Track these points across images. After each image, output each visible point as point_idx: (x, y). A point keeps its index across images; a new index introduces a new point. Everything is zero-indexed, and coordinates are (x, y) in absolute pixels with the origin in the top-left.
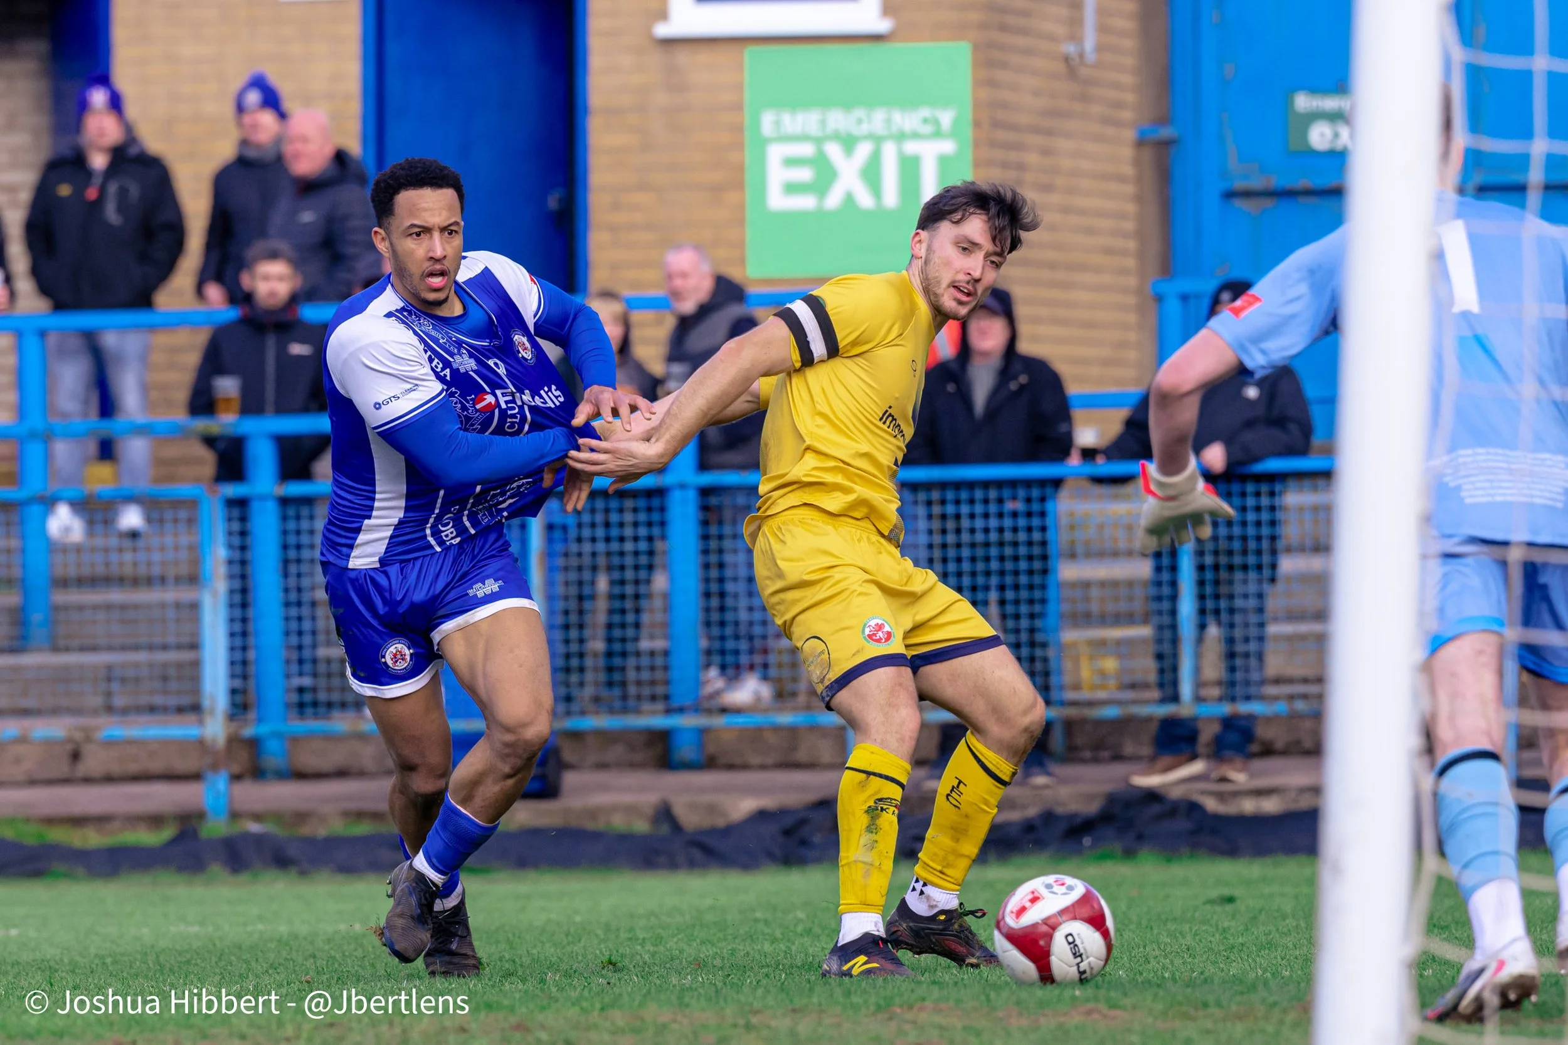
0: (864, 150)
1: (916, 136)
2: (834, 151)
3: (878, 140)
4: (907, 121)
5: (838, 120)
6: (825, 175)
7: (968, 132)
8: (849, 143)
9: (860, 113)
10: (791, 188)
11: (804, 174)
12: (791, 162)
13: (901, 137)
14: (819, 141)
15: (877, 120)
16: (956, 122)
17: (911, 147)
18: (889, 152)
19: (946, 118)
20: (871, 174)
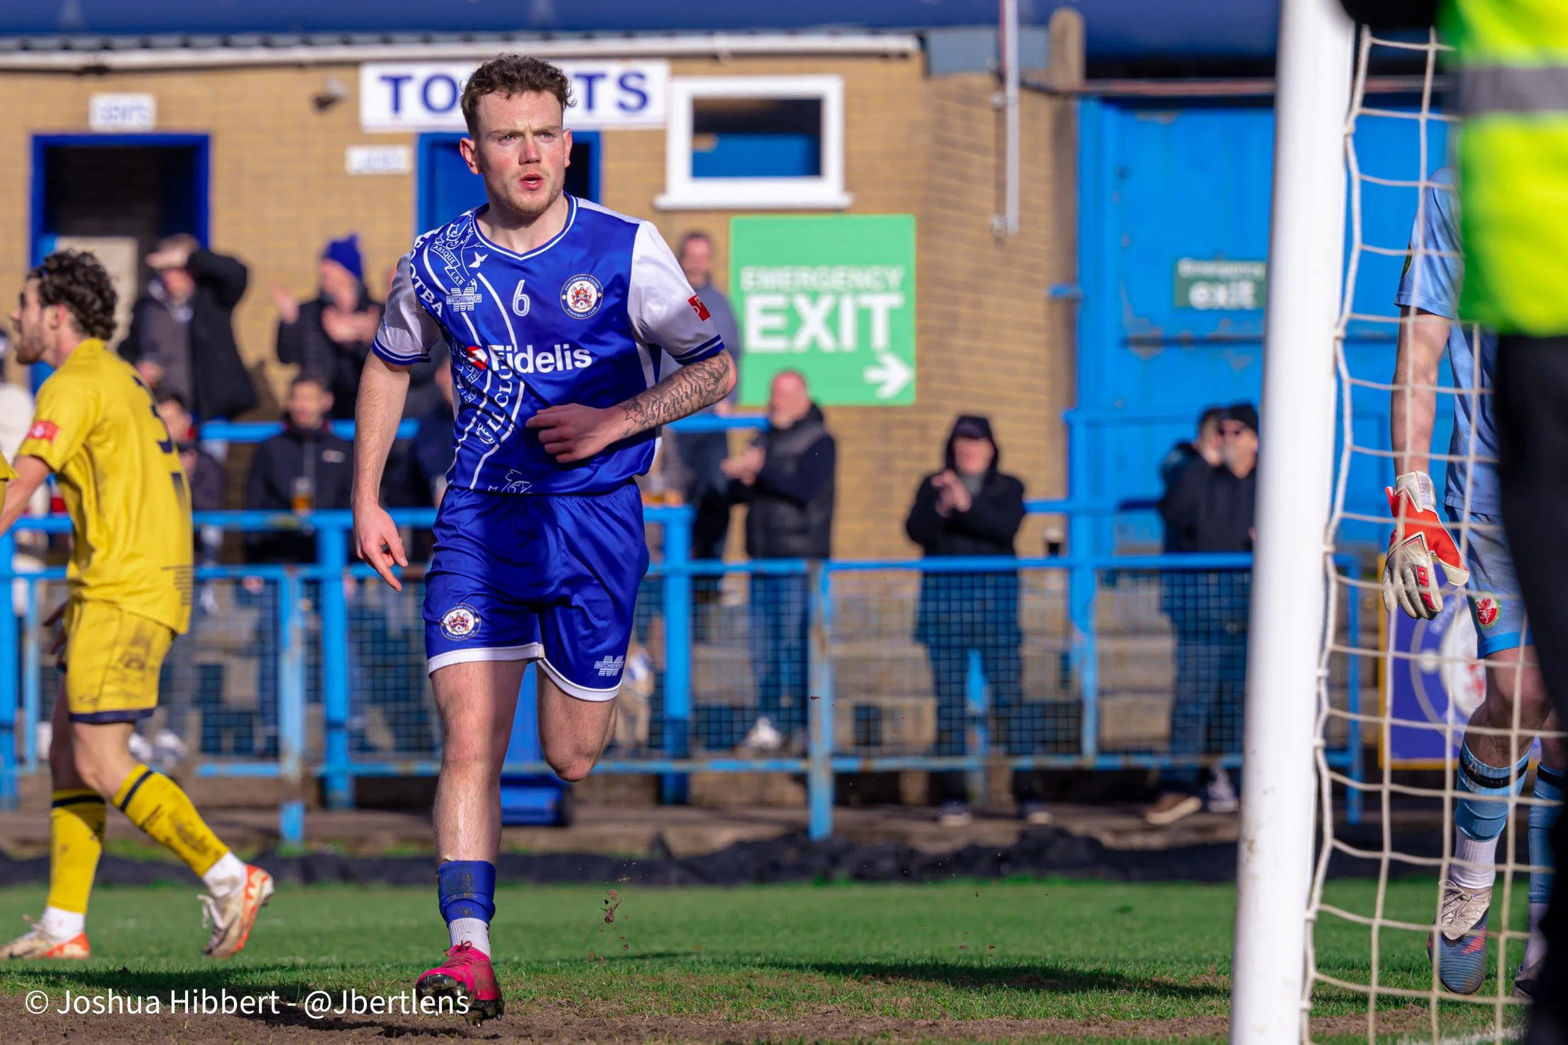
0: (826, 303)
1: (869, 291)
2: (802, 303)
3: (838, 294)
4: (861, 278)
5: (806, 277)
6: (794, 322)
7: (912, 288)
8: (814, 296)
9: (823, 271)
10: (767, 333)
11: (776, 321)
12: (767, 311)
13: (857, 292)
14: (789, 294)
15: (837, 278)
16: (903, 281)
17: (866, 300)
18: (848, 308)
19: (894, 276)
20: (833, 321)
